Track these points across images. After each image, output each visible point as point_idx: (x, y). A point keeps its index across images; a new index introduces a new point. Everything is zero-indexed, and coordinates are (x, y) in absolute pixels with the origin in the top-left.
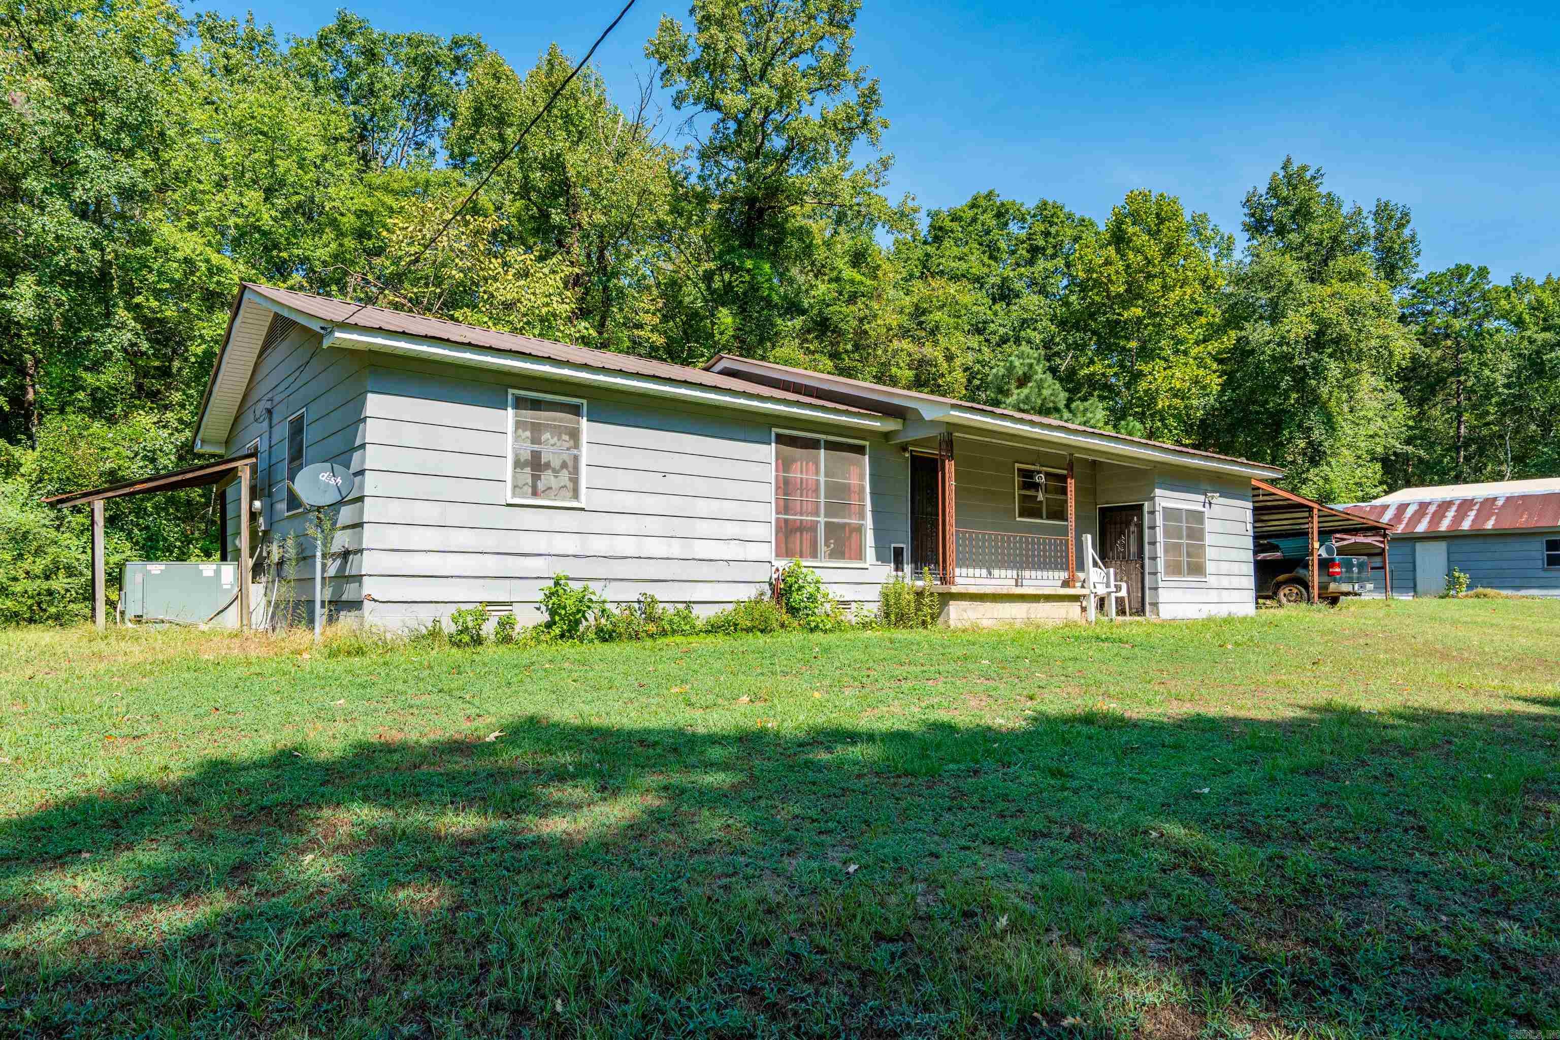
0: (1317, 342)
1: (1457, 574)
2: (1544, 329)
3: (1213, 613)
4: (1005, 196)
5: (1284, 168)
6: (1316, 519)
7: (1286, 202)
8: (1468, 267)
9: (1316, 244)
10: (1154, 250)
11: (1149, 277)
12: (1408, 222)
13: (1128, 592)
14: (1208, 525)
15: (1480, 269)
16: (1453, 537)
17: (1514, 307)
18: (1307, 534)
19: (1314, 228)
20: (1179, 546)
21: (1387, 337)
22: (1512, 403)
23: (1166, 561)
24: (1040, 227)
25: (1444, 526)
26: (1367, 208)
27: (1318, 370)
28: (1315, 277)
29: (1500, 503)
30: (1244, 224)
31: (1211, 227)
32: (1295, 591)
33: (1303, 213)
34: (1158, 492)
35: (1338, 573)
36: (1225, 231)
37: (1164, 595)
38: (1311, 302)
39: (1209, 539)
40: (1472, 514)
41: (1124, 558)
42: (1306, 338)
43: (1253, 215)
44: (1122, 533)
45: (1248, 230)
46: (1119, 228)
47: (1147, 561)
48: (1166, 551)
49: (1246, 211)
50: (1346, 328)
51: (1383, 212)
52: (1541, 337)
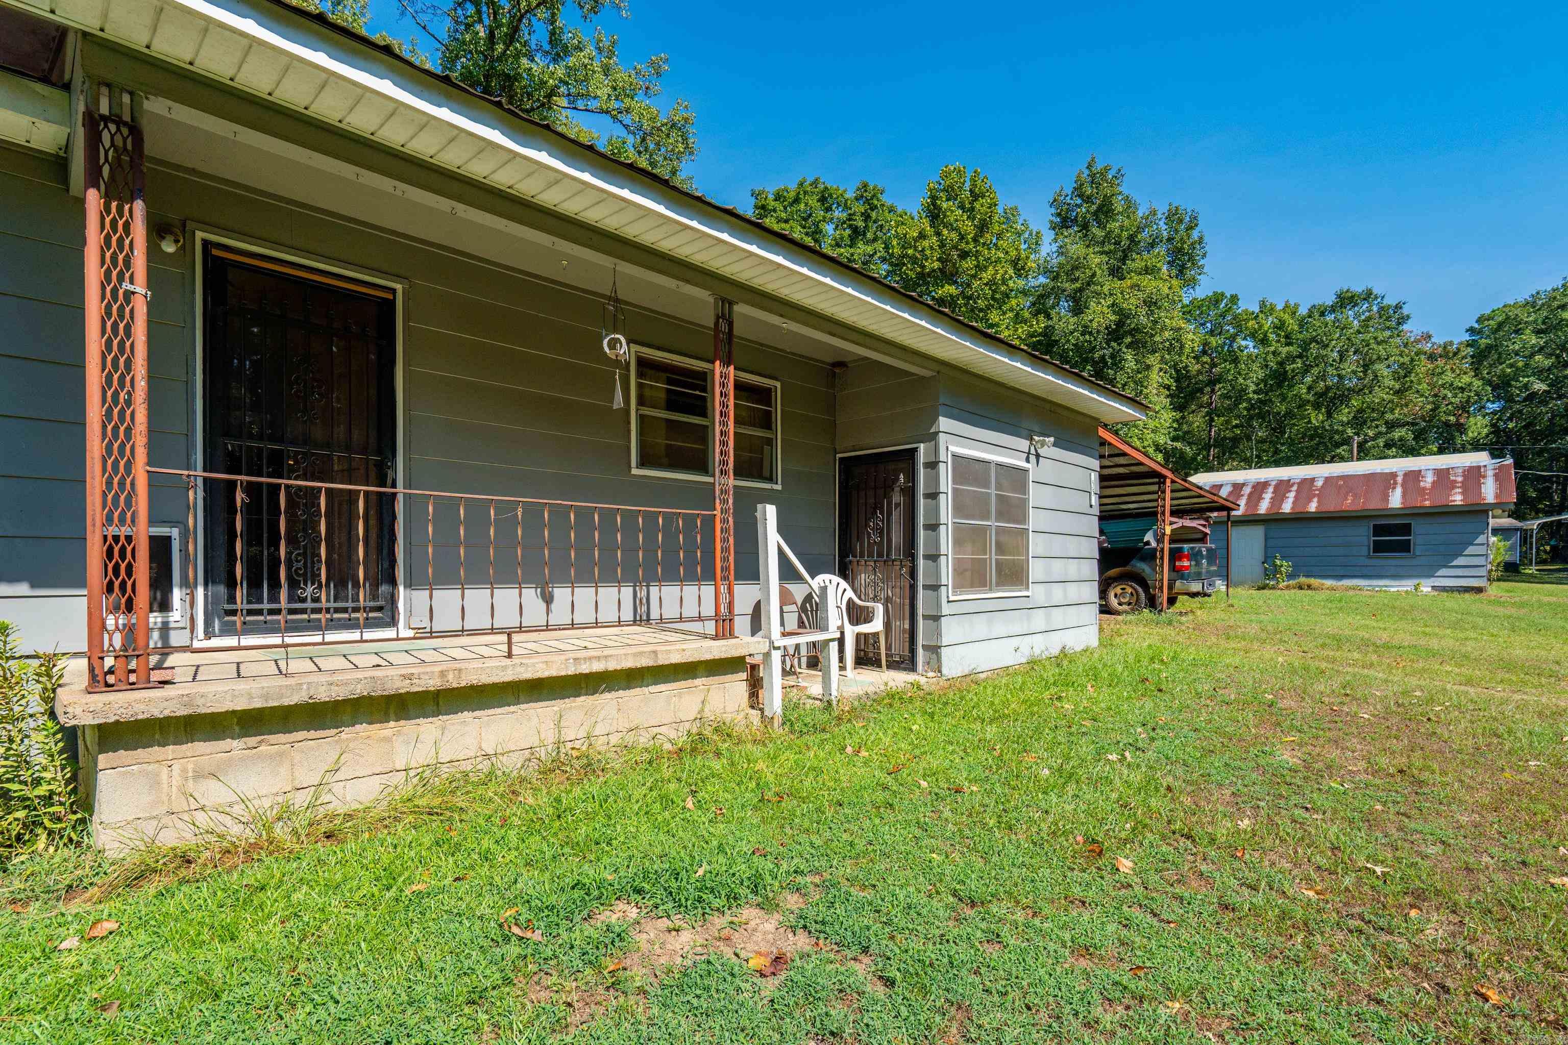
0: (1116, 333)
1: (1278, 562)
2: (1288, 344)
3: (1037, 652)
4: (830, 181)
5: (1089, 167)
6: (1168, 495)
7: (1088, 199)
8: (1223, 294)
9: (1115, 244)
10: (969, 227)
11: (964, 255)
12: (1196, 225)
13: (887, 625)
14: (1035, 495)
15: (1232, 296)
16: (1273, 521)
17: (1261, 327)
18: (1155, 514)
19: (1114, 225)
20: (982, 531)
21: (1180, 329)
22: (1260, 408)
23: (958, 563)
24: (859, 208)
25: (1264, 507)
26: (1162, 209)
27: (1117, 361)
28: (1116, 273)
29: (1319, 483)
30: (1051, 222)
31: (1021, 221)
32: (1129, 590)
33: (1105, 211)
34: (944, 423)
35: (1187, 568)
36: (1034, 227)
37: (951, 630)
38: (1111, 295)
39: (1035, 520)
40: (1292, 495)
41: (880, 555)
42: (1107, 328)
43: (1059, 215)
44: (878, 506)
45: (1054, 229)
46: (934, 204)
47: (921, 563)
48: (958, 542)
49: (1053, 211)
50: (1144, 320)
51: (1173, 216)
52: (1284, 350)
